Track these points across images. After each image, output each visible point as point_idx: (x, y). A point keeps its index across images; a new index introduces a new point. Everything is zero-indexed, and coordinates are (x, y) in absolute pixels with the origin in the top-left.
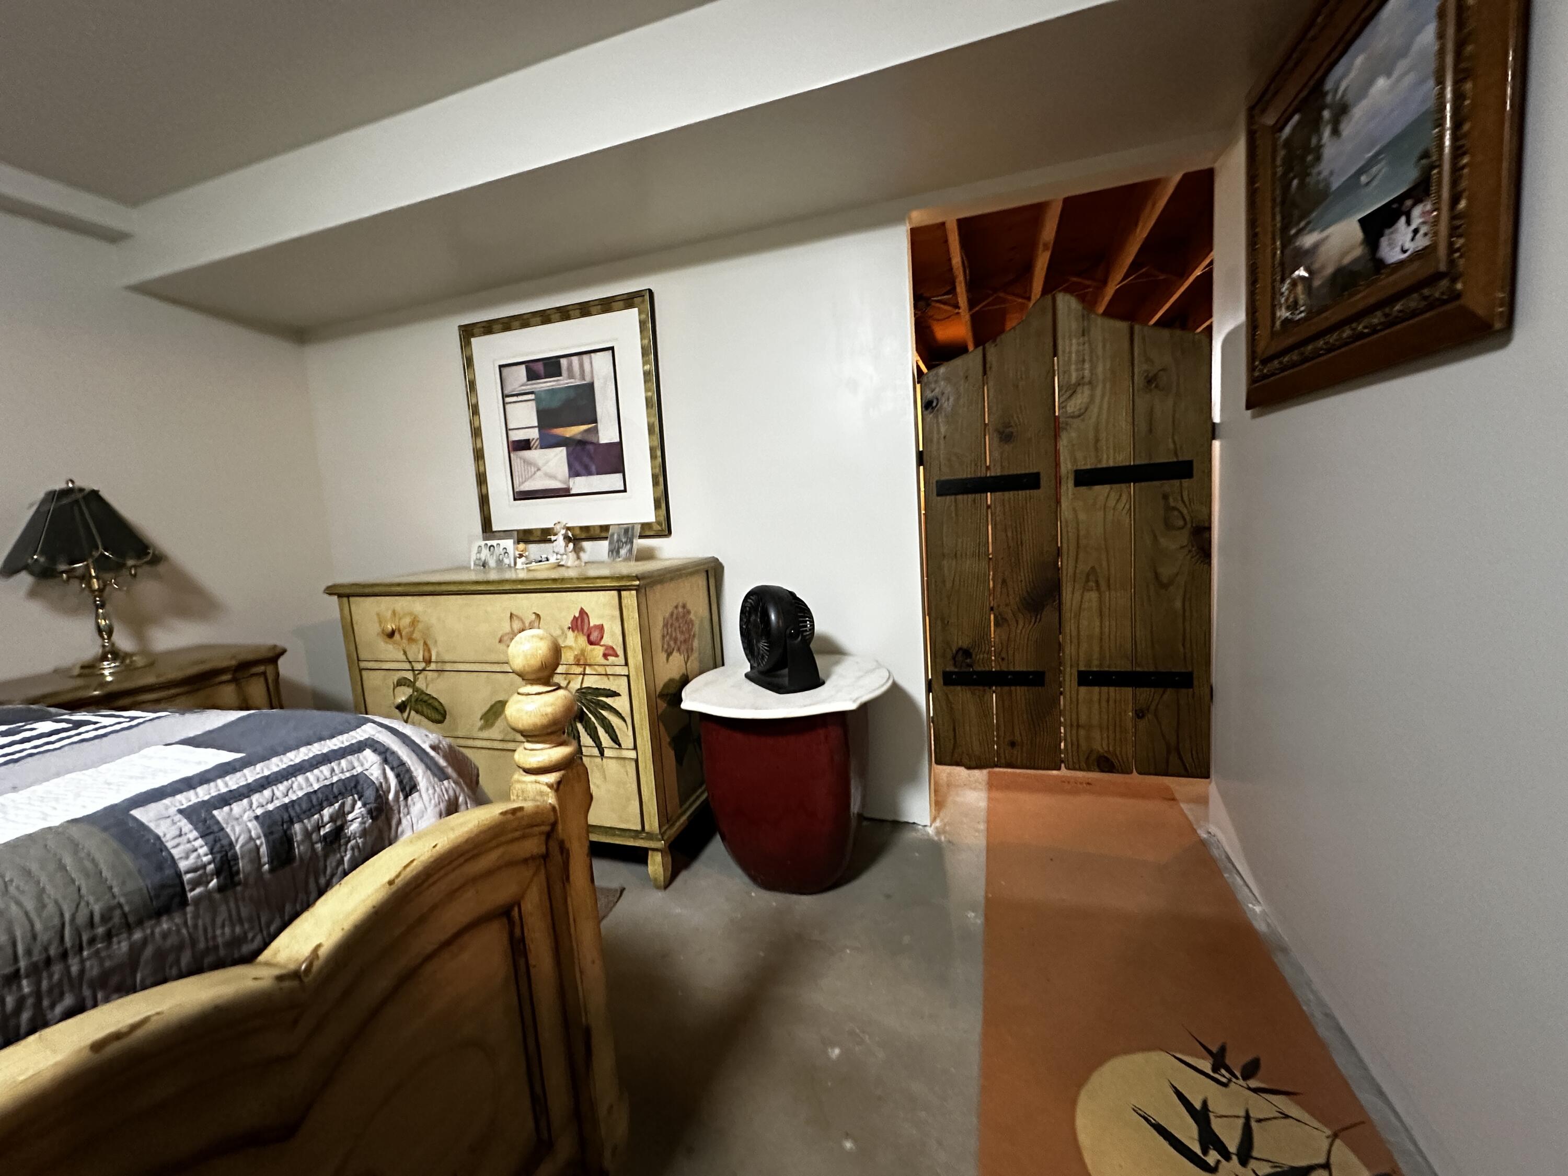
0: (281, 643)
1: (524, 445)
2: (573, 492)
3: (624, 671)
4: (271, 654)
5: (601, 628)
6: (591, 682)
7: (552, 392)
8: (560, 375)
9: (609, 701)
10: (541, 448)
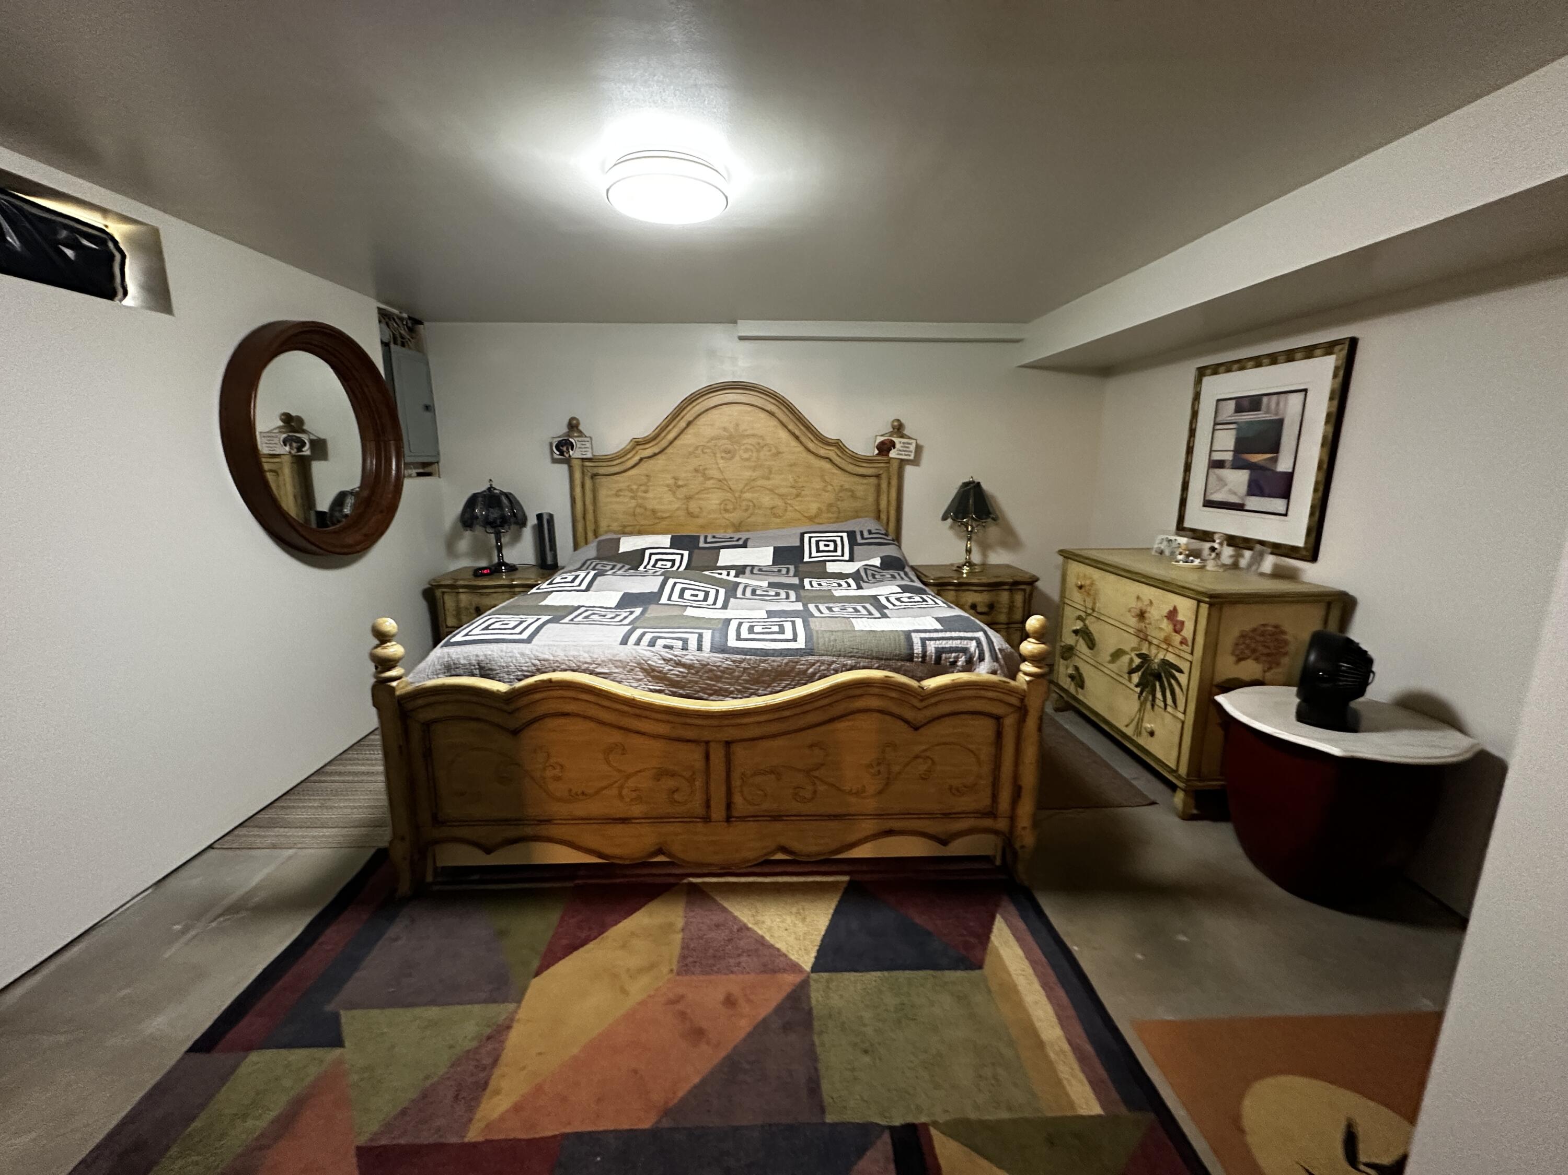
0: (1038, 575)
1: (1219, 464)
2: (1247, 508)
3: (1189, 657)
4: (1030, 580)
5: (1182, 623)
6: (1170, 658)
7: (1251, 423)
8: (1259, 410)
9: (1177, 674)
10: (1233, 468)
